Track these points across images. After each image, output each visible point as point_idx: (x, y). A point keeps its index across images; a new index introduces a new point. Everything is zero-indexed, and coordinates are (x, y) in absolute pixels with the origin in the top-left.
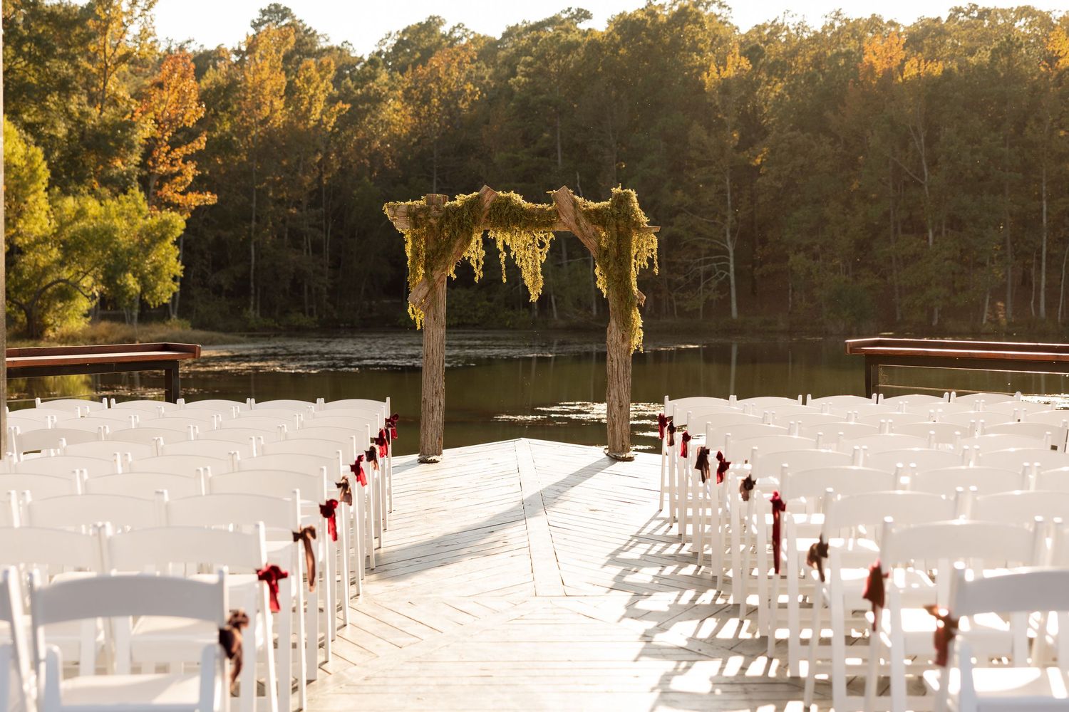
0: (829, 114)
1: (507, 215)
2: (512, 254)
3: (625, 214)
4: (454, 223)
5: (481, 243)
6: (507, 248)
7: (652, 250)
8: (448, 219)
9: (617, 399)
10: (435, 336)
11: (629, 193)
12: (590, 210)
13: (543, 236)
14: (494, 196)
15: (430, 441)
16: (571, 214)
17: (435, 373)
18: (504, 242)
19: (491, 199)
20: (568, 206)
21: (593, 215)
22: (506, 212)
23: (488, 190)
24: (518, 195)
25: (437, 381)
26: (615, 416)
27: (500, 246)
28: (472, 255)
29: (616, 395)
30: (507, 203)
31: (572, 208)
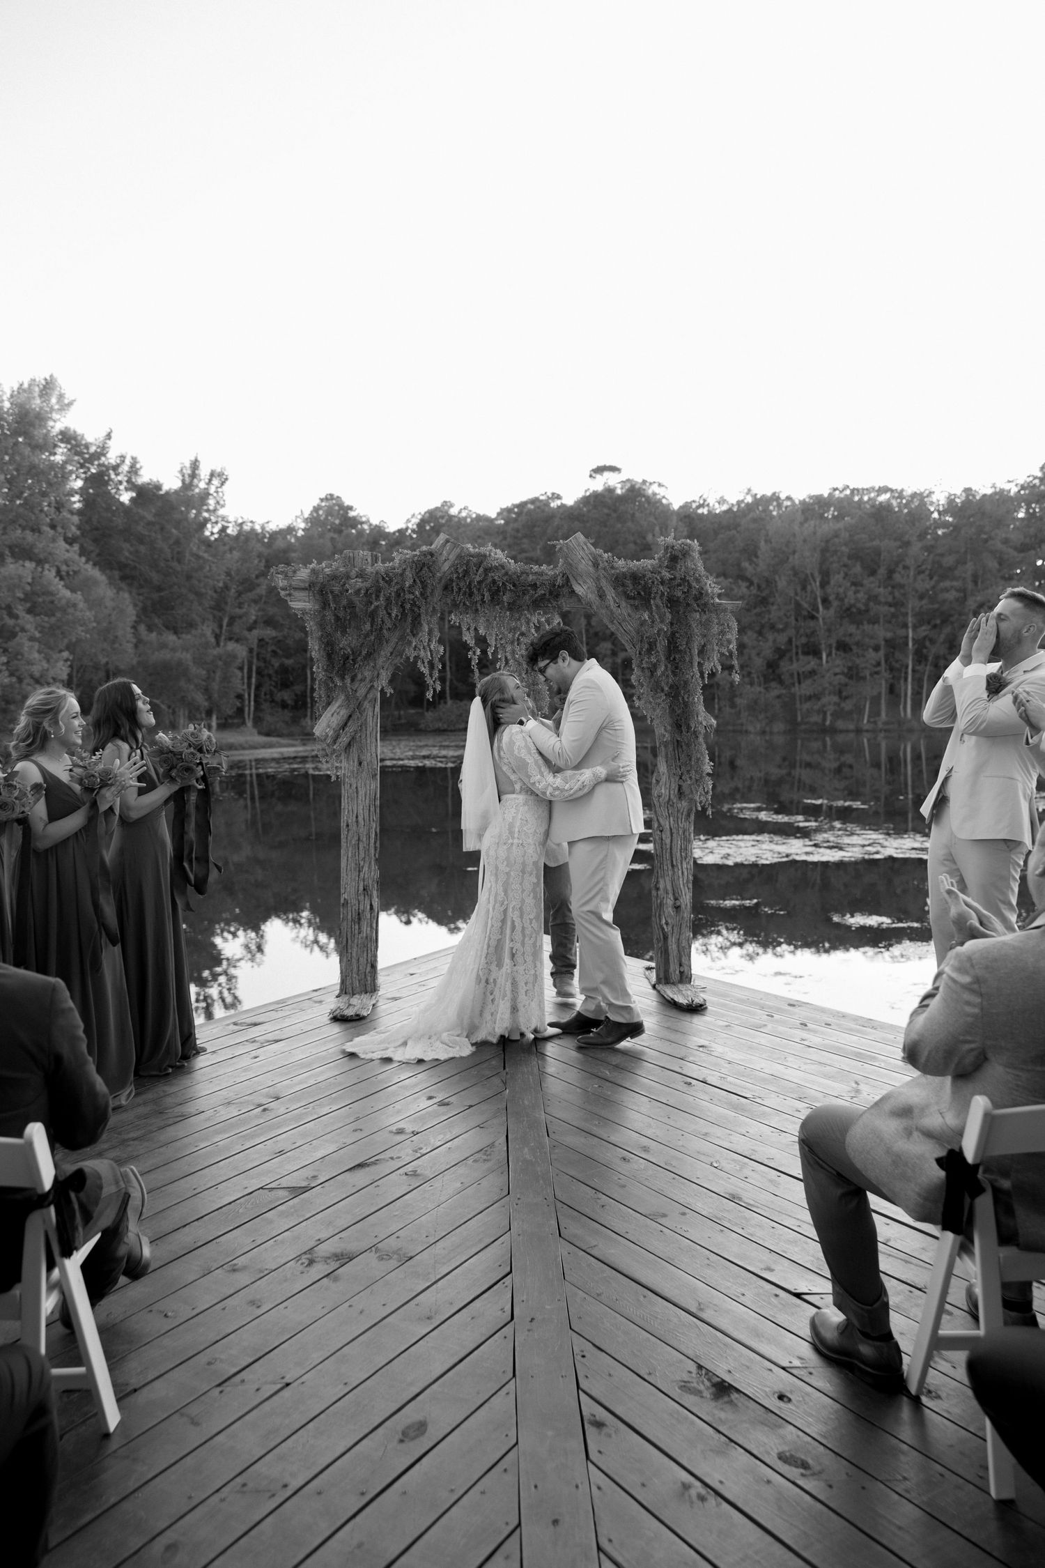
0: (745, 564)
1: (479, 583)
2: (490, 651)
3: (683, 579)
4: (388, 599)
5: (437, 634)
6: (482, 641)
7: (729, 642)
8: (379, 591)
9: (671, 896)
10: (362, 793)
11: (690, 546)
12: (624, 574)
13: (543, 619)
14: (458, 551)
15: (355, 970)
16: (590, 582)
17: (362, 855)
18: (476, 629)
19: (452, 557)
20: (585, 566)
21: (628, 582)
22: (478, 578)
23: (447, 541)
24: (498, 551)
25: (366, 869)
26: (667, 924)
27: (468, 638)
28: (422, 653)
29: (669, 888)
30: (481, 563)
31: (591, 569)
